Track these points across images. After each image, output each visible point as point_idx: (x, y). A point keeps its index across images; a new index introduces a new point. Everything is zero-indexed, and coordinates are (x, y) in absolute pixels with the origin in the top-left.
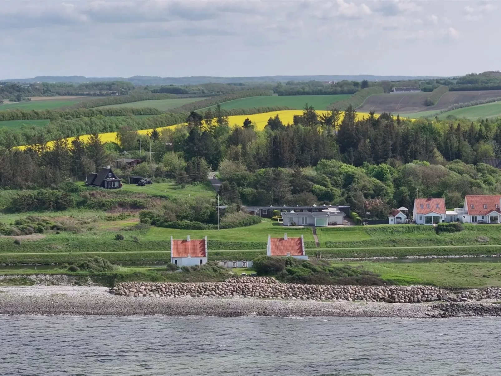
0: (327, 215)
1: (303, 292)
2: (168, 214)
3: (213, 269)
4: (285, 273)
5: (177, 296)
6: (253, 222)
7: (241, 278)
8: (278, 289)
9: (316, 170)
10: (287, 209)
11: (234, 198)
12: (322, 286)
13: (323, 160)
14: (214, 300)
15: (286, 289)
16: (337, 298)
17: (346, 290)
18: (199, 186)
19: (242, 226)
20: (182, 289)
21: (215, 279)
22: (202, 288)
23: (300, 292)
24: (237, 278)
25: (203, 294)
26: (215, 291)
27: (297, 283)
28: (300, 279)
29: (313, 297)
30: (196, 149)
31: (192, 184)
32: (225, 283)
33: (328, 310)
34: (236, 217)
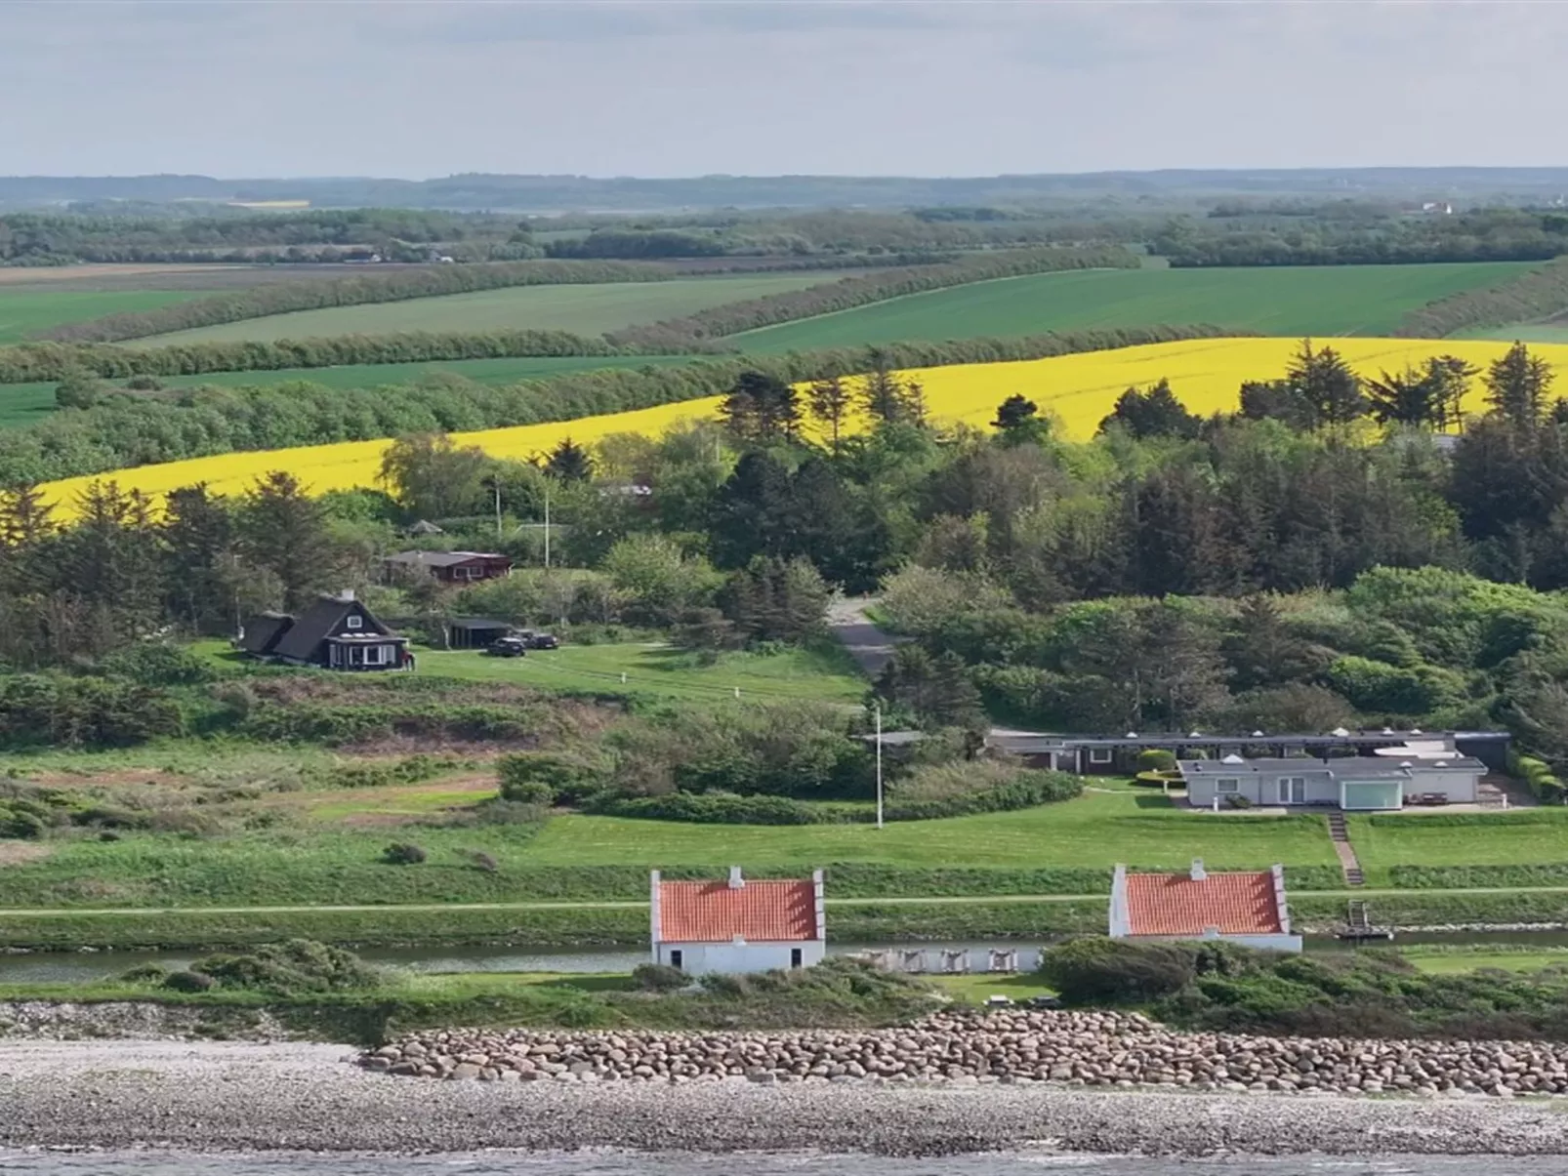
0: (1398, 773)
1: (1280, 1066)
2: (637, 767)
3: (854, 982)
4: (1196, 999)
5: (681, 1078)
6: (1044, 795)
7: (985, 1016)
8: (1163, 1053)
9: (1350, 602)
10: (1206, 748)
11: (952, 707)
12: (1368, 1042)
13: (1380, 569)
14: (857, 1094)
15: (1196, 1056)
16: (1442, 1087)
17: (1483, 1059)
18: (784, 657)
19: (991, 810)
20: (707, 1055)
21: (861, 1017)
22: (799, 1051)
23: (1264, 1065)
24: (966, 1016)
25: (804, 1070)
26: (863, 1062)
27: (1252, 1032)
28: (1264, 1018)
29: (1329, 1081)
30: (767, 523)
31: (747, 650)
32: (912, 1033)
33: (1396, 1129)
34: (964, 778)
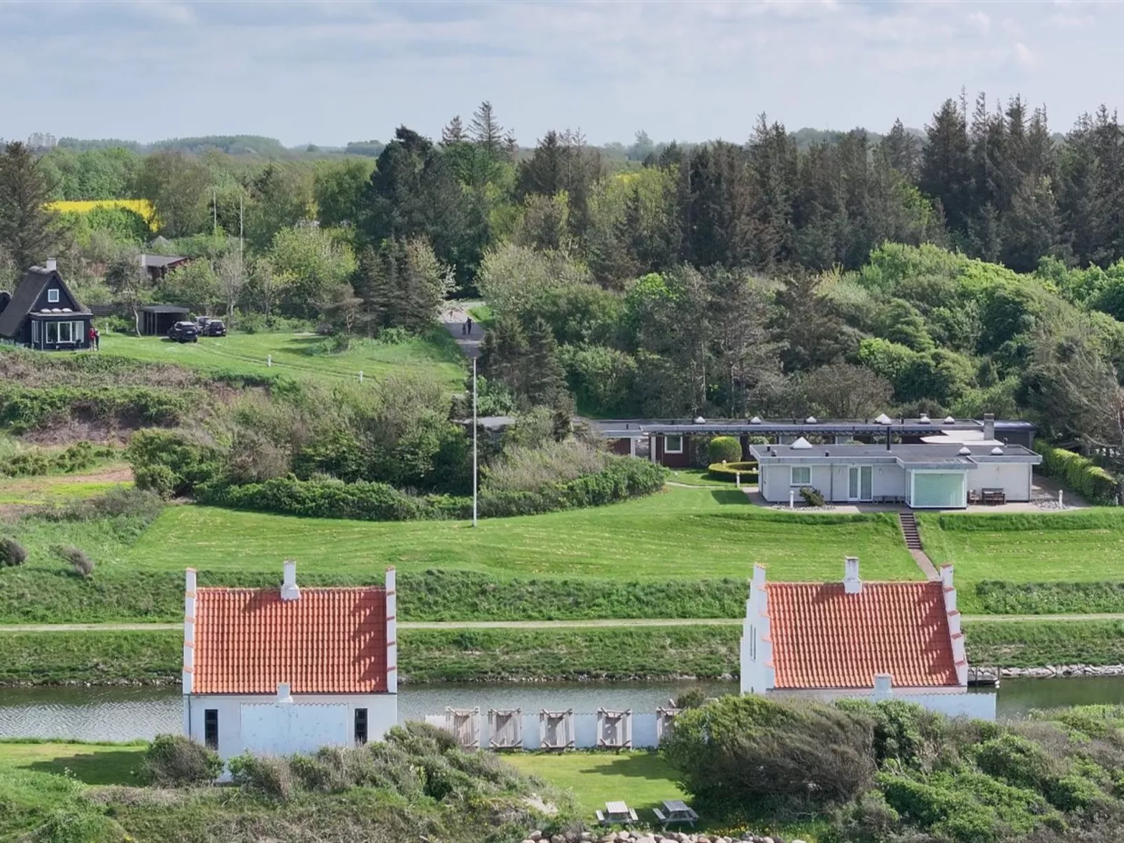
2: (251, 446)
6: (628, 487)
9: (864, 282)
10: (766, 433)
11: (541, 387)
13: (889, 246)
19: (581, 504)
34: (554, 462)
